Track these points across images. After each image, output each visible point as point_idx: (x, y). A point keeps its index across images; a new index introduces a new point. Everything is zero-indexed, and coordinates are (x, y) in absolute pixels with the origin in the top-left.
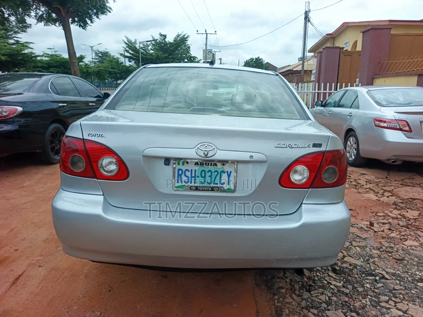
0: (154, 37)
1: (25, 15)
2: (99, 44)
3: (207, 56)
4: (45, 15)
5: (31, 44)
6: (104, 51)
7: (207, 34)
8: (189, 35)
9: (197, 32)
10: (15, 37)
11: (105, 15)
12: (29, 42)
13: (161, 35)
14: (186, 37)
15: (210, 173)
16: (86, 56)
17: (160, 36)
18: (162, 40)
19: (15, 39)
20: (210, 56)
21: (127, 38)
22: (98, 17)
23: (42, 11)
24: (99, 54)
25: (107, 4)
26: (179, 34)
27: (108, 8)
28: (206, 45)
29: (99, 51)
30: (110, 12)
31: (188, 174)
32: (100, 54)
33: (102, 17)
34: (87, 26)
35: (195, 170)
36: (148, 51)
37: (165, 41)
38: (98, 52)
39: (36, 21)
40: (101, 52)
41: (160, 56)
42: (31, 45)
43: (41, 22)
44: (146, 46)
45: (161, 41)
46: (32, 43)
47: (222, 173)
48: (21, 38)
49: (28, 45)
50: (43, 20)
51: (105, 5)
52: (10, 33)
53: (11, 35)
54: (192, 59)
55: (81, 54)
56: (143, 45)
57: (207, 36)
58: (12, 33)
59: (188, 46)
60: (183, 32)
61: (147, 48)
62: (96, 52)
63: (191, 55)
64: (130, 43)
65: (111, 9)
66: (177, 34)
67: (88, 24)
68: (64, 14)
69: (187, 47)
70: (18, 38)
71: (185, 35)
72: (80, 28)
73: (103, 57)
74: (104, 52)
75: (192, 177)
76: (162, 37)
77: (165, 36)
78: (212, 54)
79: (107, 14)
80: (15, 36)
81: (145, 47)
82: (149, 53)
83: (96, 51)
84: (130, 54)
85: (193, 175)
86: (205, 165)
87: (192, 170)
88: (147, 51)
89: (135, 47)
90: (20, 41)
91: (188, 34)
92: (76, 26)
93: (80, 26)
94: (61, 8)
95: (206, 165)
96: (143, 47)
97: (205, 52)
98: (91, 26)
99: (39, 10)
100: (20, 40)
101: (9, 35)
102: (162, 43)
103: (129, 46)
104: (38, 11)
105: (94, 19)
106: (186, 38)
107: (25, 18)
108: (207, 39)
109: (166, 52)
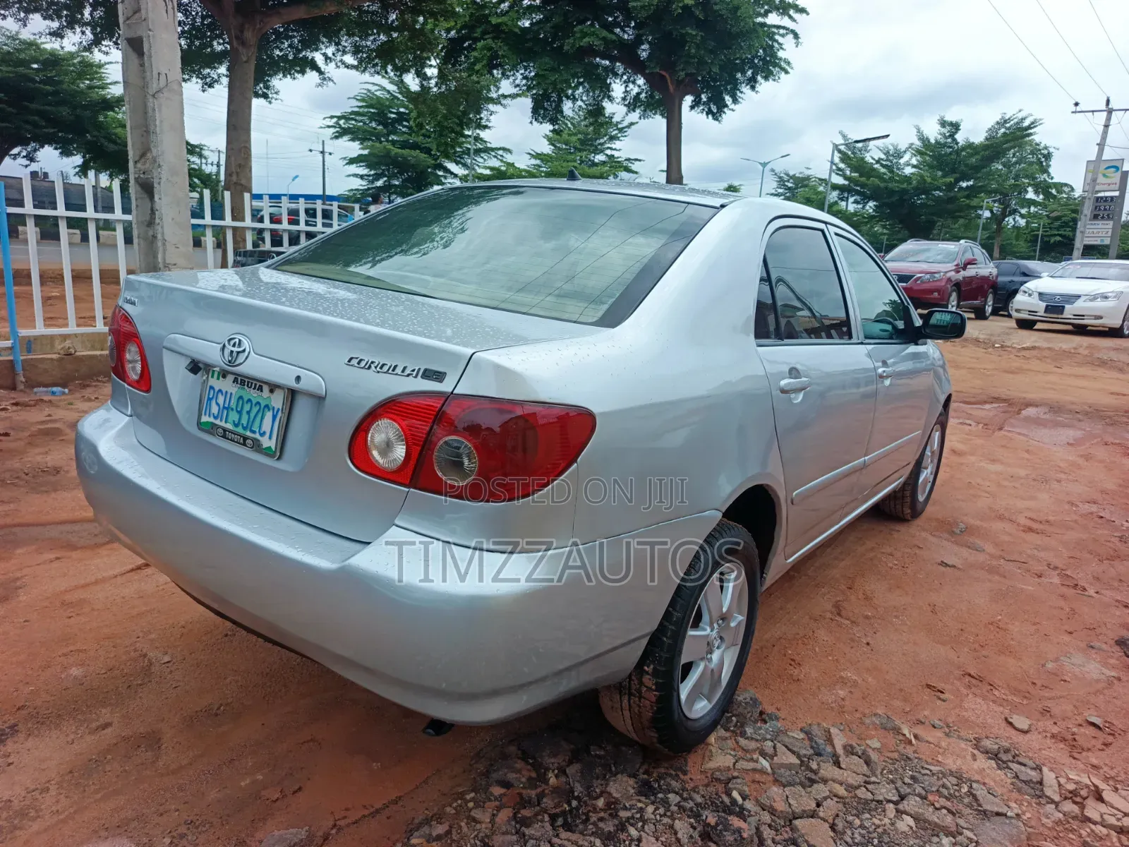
0: (922, 129)
1: (603, 98)
2: (783, 157)
3: (1101, 179)
4: (643, 95)
5: (638, 162)
6: (801, 173)
7: (1110, 112)
8: (1041, 120)
9: (1074, 109)
10: (609, 148)
11: (774, 80)
12: (632, 158)
13: (943, 123)
14: (1026, 123)
15: (249, 404)
16: (742, 187)
17: (939, 127)
18: (946, 138)
19: (609, 152)
20: (1113, 180)
21: (844, 137)
22: (753, 88)
23: (639, 86)
24: (788, 181)
25: (781, 54)
26: (1007, 118)
27: (782, 63)
28: (1101, 146)
29: (788, 175)
30: (787, 72)
31: (221, 399)
32: (791, 181)
33: (764, 86)
34: (724, 112)
35: (231, 394)
36: (898, 169)
37: (954, 140)
38: (786, 178)
39: (625, 109)
40: (793, 177)
41: (931, 183)
42: (634, 167)
43: (634, 111)
44: (893, 155)
45: (942, 141)
46: (640, 160)
47: (266, 410)
48: (620, 150)
49: (630, 165)
50: (639, 106)
51: (774, 55)
52: (602, 141)
53: (602, 144)
54: (1054, 191)
55: (730, 183)
56: (885, 154)
57: (1109, 119)
58: (605, 139)
59: (1046, 152)
60: (1020, 111)
61: (895, 161)
62: (780, 177)
63: (1052, 178)
64: (850, 149)
65: (789, 63)
66: (998, 118)
67: (726, 106)
68: (671, 88)
69: (1041, 154)
70: (615, 149)
71: (1023, 119)
72: (708, 118)
73: (795, 189)
74: (801, 176)
75: (224, 407)
76: (943, 130)
77: (955, 127)
78: (1119, 172)
79: (779, 78)
80: (609, 145)
81: (891, 158)
82: (898, 175)
83: (782, 175)
84: (846, 178)
85: (226, 406)
86: (246, 387)
87: (226, 392)
88: (895, 170)
89: (863, 159)
90: (616, 156)
91: (1036, 116)
92: (700, 114)
93: (709, 112)
94: (667, 76)
95: (248, 386)
96: (882, 159)
97: (1091, 168)
98: (733, 110)
99: (634, 82)
100: (616, 154)
101: (599, 144)
102: (944, 145)
103: (845, 157)
104: (631, 86)
105: (742, 92)
106: (1029, 127)
107: (604, 104)
108: (1107, 126)
109: (953, 171)
